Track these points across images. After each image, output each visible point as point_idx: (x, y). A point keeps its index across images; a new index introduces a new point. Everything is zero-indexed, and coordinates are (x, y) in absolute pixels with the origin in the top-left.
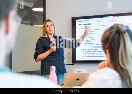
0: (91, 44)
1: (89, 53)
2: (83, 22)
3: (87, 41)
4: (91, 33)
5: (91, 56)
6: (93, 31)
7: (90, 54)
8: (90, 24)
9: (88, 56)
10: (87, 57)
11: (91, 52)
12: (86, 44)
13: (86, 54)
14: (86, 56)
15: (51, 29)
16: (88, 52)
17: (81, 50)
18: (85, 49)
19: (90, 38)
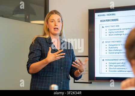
0: (119, 52)
1: (115, 66)
2: (107, 16)
3: (112, 47)
4: (118, 33)
5: (119, 70)
6: (122, 31)
7: (118, 67)
8: (117, 20)
9: (114, 70)
10: (112, 72)
11: (118, 65)
12: (111, 52)
13: (111, 67)
14: (111, 70)
15: (56, 27)
16: (113, 63)
17: (103, 60)
18: (109, 59)
19: (118, 42)
